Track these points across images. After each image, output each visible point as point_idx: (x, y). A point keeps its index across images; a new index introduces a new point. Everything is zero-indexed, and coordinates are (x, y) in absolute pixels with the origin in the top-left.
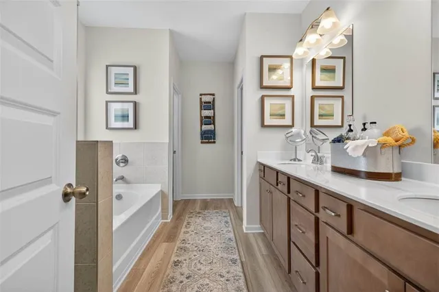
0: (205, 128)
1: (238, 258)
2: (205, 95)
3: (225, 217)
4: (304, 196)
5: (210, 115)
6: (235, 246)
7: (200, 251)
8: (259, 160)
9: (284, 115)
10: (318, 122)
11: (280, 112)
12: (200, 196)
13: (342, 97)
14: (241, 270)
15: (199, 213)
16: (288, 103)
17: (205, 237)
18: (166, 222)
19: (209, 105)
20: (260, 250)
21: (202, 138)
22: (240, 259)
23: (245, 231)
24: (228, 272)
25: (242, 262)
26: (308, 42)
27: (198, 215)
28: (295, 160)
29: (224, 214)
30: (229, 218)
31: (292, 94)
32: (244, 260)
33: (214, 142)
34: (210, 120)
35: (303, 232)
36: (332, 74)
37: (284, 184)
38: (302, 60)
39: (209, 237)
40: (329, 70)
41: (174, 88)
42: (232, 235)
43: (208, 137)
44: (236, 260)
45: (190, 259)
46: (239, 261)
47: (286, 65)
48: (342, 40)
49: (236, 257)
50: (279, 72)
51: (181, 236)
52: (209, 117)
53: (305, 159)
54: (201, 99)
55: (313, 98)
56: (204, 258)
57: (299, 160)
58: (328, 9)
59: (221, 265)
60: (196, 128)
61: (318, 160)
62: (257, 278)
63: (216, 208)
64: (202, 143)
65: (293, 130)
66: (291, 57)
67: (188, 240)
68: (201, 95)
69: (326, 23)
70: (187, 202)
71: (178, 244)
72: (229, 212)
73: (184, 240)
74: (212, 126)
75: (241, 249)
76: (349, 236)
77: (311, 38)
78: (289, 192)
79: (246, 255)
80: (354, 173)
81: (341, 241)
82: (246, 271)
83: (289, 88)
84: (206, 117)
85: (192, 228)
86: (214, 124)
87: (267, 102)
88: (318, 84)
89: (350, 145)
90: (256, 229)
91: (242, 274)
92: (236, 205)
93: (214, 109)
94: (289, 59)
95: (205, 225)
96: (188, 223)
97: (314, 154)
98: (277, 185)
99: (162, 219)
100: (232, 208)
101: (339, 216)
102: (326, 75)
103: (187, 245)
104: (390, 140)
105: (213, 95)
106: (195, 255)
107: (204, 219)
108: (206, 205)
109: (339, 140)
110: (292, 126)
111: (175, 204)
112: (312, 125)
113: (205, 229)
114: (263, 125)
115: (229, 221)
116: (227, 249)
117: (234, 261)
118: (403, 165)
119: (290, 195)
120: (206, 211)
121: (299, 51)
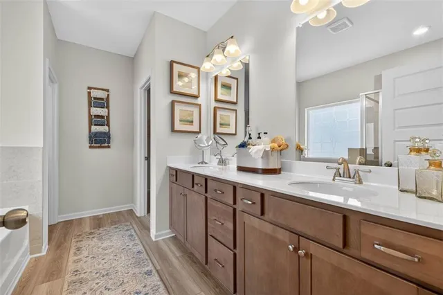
0: (95, 129)
1: (153, 268)
2: (95, 89)
3: (127, 230)
4: (223, 193)
5: (102, 114)
6: (147, 257)
7: (103, 276)
8: (169, 165)
9: (192, 122)
10: (219, 130)
11: (189, 119)
12: (88, 213)
13: (236, 110)
14: (158, 278)
15: (91, 233)
16: (196, 111)
17: (107, 257)
18: (40, 257)
19: (103, 103)
20: (173, 253)
21: (91, 141)
22: (155, 268)
23: (154, 240)
24: (145, 286)
25: (157, 271)
26: (215, 60)
27: (91, 236)
28: (202, 163)
29: (126, 228)
30: (132, 231)
31: (199, 103)
32: (158, 268)
33: (109, 147)
34: (103, 120)
35: (222, 224)
36: (228, 91)
37: (201, 185)
38: (207, 74)
39: (112, 257)
40: (227, 87)
41: (50, 78)
42: (140, 248)
43: (100, 140)
44: (151, 271)
45: (91, 290)
46: (154, 271)
47: (193, 75)
48: (239, 66)
49: (150, 267)
50: (186, 80)
51: (71, 267)
52: (102, 117)
53: (210, 162)
54: (89, 93)
55: (215, 109)
56: (111, 282)
57: (206, 163)
58: (232, 37)
59: (134, 281)
60: (81, 129)
61: (222, 162)
62: (176, 281)
63: (113, 223)
64: (90, 147)
65: (199, 136)
66: (198, 69)
67: (82, 269)
68: (89, 88)
69: (232, 48)
70: (69, 223)
71: (68, 277)
72: (131, 224)
73: (77, 271)
74: (106, 128)
75: (153, 259)
76: (262, 217)
77: (218, 57)
78: (206, 192)
79: (160, 262)
80: (253, 171)
81: (256, 222)
82: (164, 278)
83: (196, 97)
84: (97, 116)
85: (85, 253)
86: (108, 125)
87: (178, 108)
88: (220, 97)
89: (253, 150)
90: (166, 234)
91: (160, 283)
92: (138, 215)
93: (108, 107)
94: (196, 70)
95: (104, 245)
96: (78, 249)
97: (219, 157)
98: (193, 187)
99: (30, 254)
100: (134, 219)
101: (254, 203)
102: (224, 91)
103: (82, 276)
104: (276, 145)
105: (108, 91)
106: (97, 284)
107: (100, 239)
108: (98, 222)
109: (243, 145)
110: (199, 132)
111: (52, 228)
112: (215, 132)
113: (104, 249)
114: (173, 130)
115: (133, 233)
116: (138, 263)
117: (149, 273)
118: (282, 163)
119: (207, 195)
120: (101, 229)
121: (206, 66)
